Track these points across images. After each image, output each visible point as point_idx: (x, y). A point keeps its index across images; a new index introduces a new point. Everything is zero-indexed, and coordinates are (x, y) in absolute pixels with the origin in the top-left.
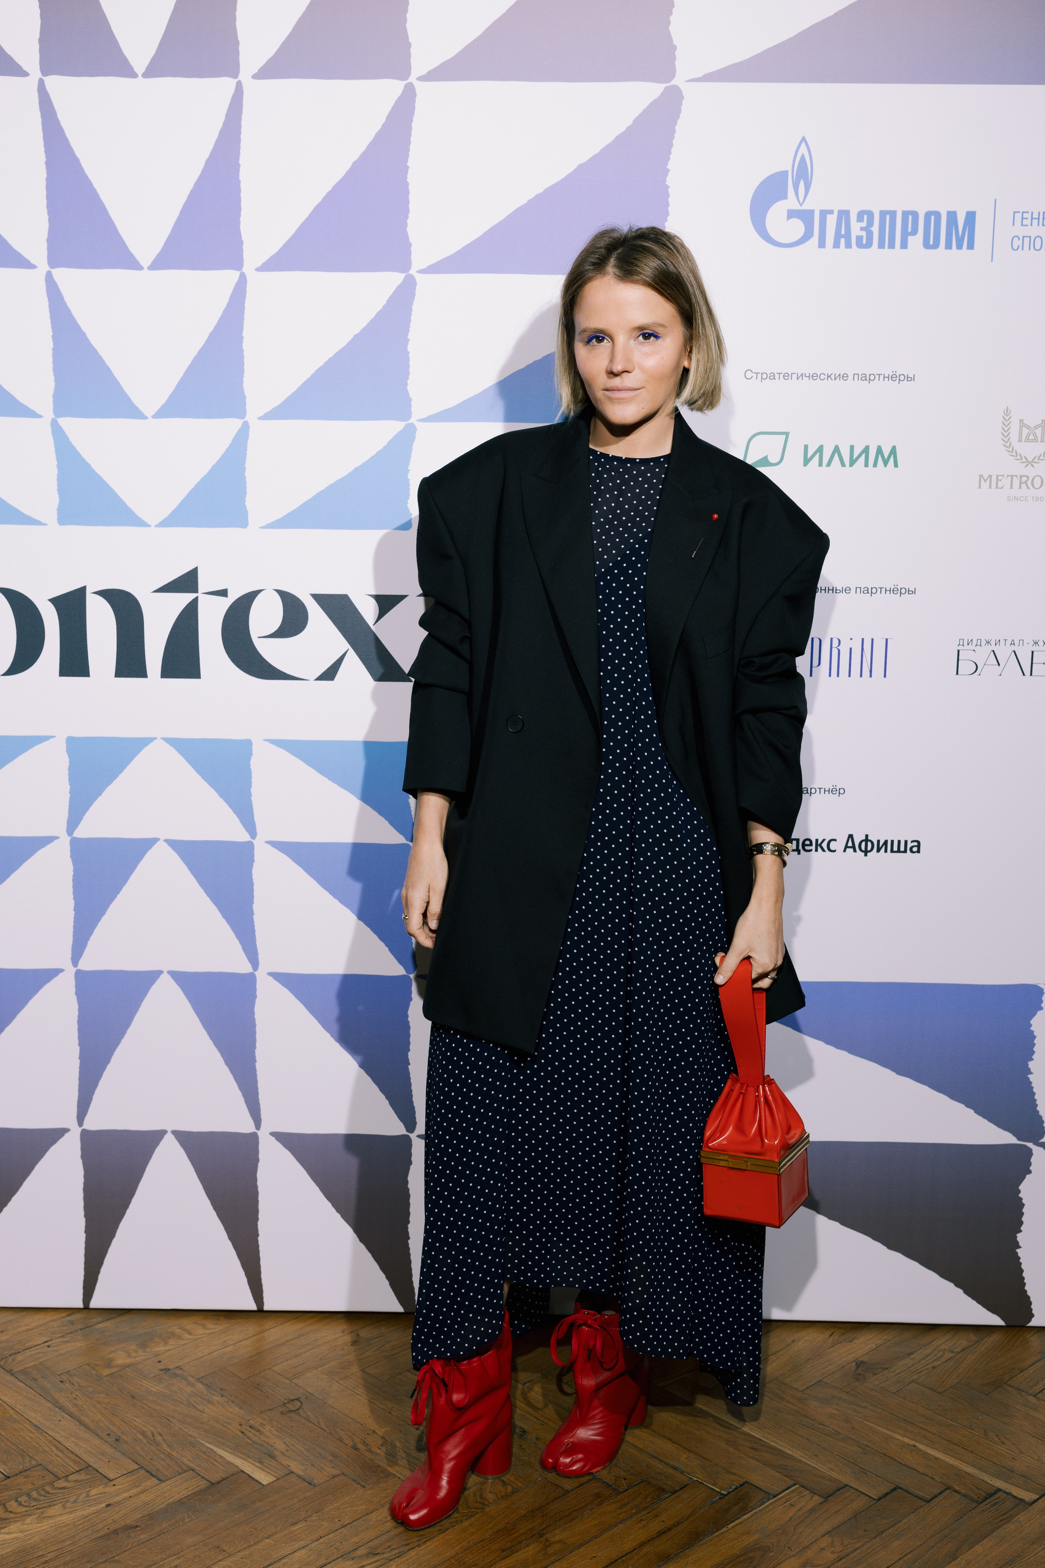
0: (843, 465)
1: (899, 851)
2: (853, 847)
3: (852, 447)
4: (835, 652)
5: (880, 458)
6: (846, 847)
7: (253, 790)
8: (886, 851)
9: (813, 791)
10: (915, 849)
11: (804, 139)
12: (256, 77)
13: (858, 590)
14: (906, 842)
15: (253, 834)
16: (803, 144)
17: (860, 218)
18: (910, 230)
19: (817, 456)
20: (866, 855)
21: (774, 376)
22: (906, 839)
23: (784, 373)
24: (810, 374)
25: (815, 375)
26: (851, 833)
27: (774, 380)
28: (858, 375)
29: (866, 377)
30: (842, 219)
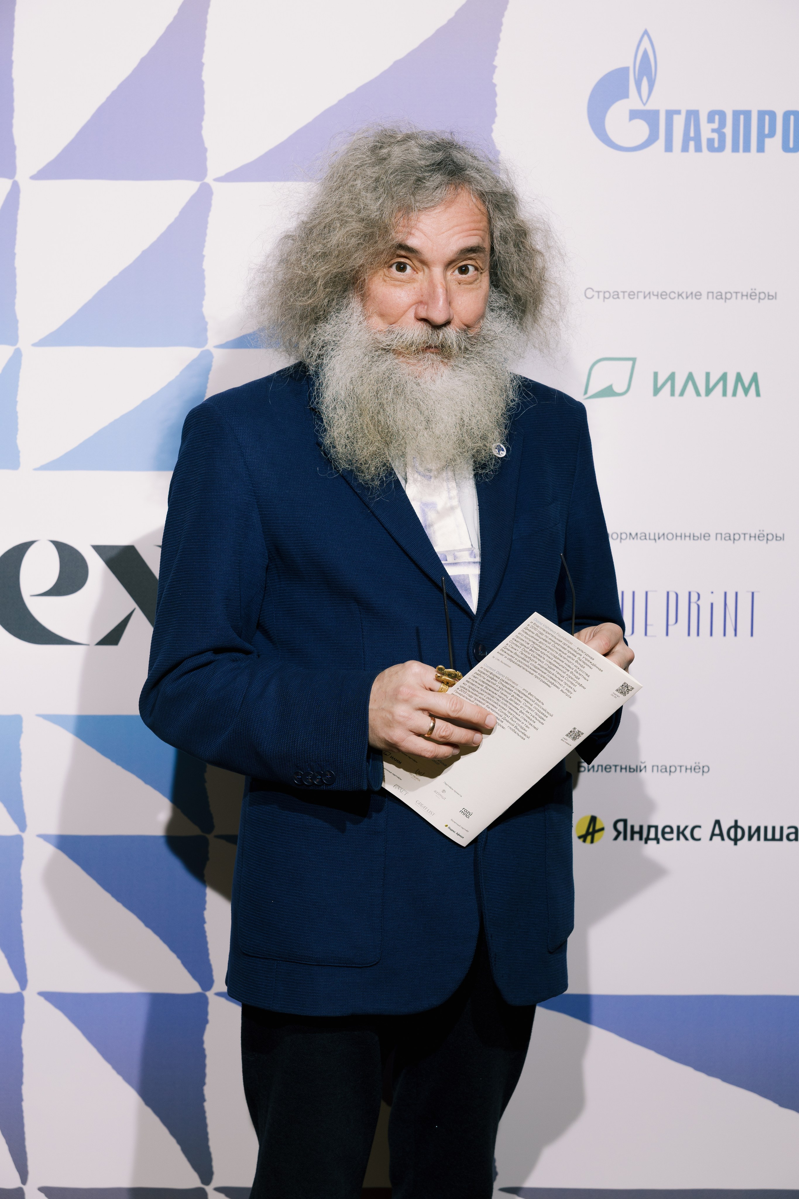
0: (698, 394)
1: (773, 839)
2: (721, 834)
3: (708, 375)
4: (694, 608)
5: (740, 387)
6: (713, 835)
7: (23, 775)
8: (759, 839)
9: (673, 769)
10: (793, 837)
11: (646, 33)
13: (719, 536)
14: (782, 828)
15: (22, 826)
16: (646, 38)
17: (711, 120)
18: (767, 132)
19: (669, 385)
20: (736, 844)
21: (618, 295)
22: (782, 825)
23: (628, 291)
24: (658, 292)
25: (664, 294)
26: (717, 818)
27: (618, 299)
28: (713, 293)
29: (721, 295)
30: (691, 120)
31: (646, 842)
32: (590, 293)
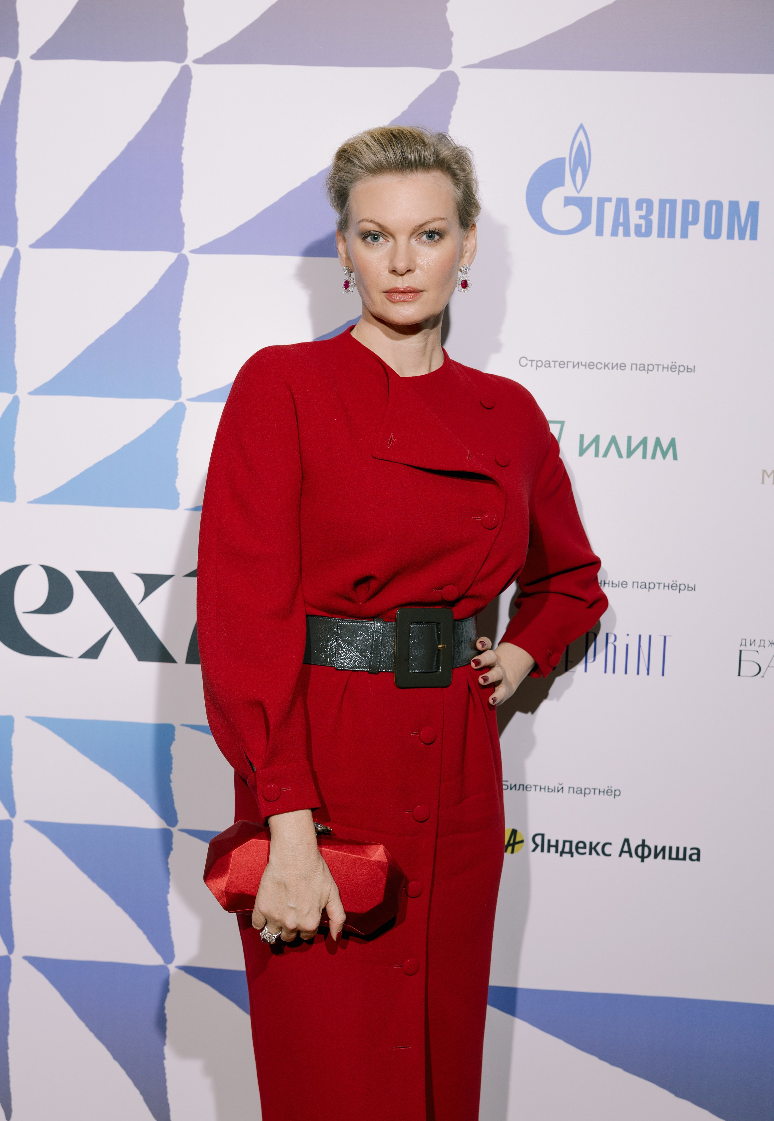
0: (620, 456)
1: (677, 858)
2: (629, 852)
3: (629, 439)
4: (611, 647)
5: (659, 451)
6: (622, 851)
7: (14, 768)
8: (664, 858)
9: (587, 791)
10: (695, 857)
11: (581, 127)
12: (34, 57)
13: (635, 584)
14: (685, 849)
15: (12, 812)
16: (581, 131)
17: (639, 207)
18: (690, 219)
19: (593, 446)
20: (643, 861)
21: (549, 364)
22: (685, 846)
23: (559, 361)
24: (586, 363)
25: (592, 364)
26: (627, 837)
27: (549, 368)
28: (636, 364)
29: (644, 367)
30: (621, 207)
31: (561, 855)
32: (524, 362)
